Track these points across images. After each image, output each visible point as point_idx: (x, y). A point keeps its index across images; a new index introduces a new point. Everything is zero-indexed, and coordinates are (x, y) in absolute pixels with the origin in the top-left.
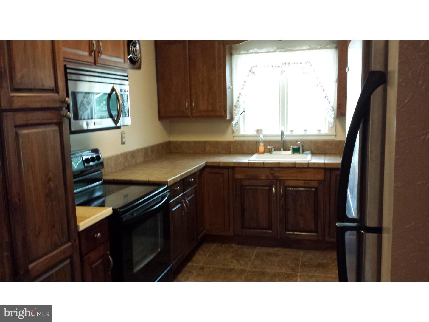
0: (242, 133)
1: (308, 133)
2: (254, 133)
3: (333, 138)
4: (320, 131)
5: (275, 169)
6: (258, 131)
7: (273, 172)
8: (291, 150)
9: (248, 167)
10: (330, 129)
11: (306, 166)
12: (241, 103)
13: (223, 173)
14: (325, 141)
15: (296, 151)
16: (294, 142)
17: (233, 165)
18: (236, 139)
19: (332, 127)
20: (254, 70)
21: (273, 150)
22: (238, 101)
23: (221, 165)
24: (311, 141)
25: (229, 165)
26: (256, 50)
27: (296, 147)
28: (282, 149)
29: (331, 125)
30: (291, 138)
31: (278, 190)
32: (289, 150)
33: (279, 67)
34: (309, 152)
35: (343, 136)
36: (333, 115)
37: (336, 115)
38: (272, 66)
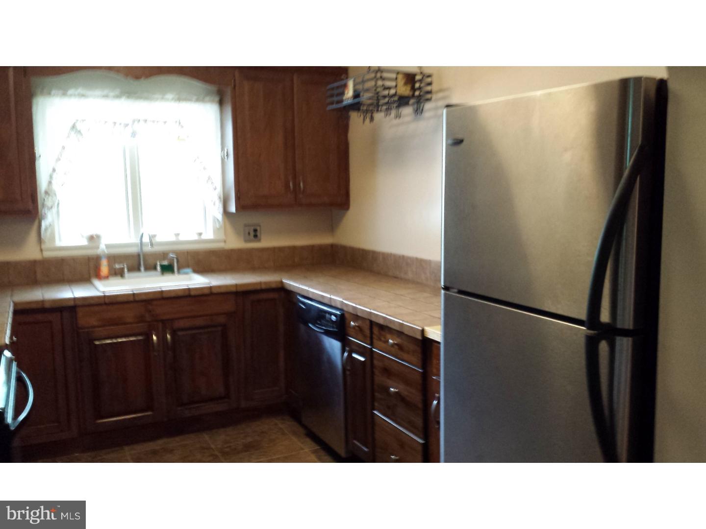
0: (59, 243)
1: (182, 238)
2: (84, 242)
3: (221, 245)
4: (200, 234)
5: (155, 303)
6: (91, 238)
7: (150, 307)
8: (159, 268)
9: (106, 304)
10: (216, 231)
11: (207, 292)
12: (55, 186)
13: (51, 322)
14: (211, 251)
15: (168, 269)
16: (164, 255)
17: (72, 303)
18: (47, 254)
19: (218, 229)
20: (79, 126)
21: (126, 270)
22: (50, 183)
23: (47, 305)
24: (187, 252)
25: (64, 304)
26: (80, 90)
27: (165, 263)
28: (142, 269)
29: (218, 226)
30: (157, 249)
31: (162, 338)
32: (155, 268)
33: (127, 125)
34: (189, 270)
35: (235, 243)
36: (221, 210)
37: (233, 209)
38: (115, 123)
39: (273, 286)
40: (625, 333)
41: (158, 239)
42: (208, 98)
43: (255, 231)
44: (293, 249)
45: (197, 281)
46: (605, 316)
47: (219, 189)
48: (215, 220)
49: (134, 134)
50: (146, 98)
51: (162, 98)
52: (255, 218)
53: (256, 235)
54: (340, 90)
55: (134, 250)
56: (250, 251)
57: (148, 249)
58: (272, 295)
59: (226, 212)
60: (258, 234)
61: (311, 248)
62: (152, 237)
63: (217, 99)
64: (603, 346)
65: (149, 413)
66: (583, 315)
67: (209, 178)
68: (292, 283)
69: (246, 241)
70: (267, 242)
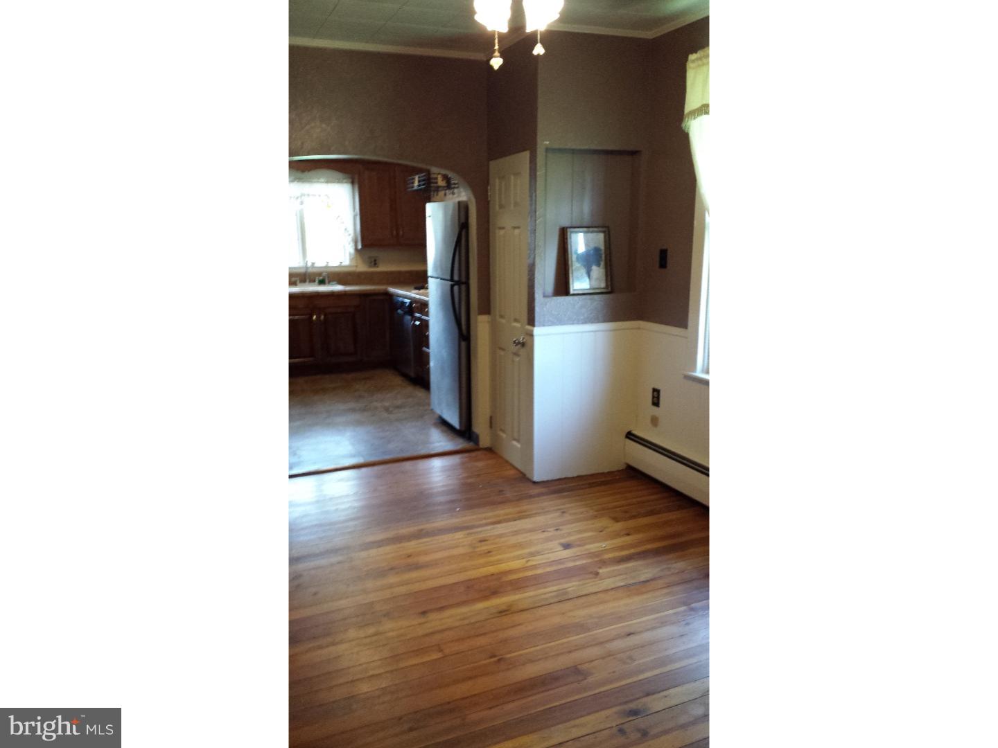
1: (330, 265)
3: (354, 269)
4: (341, 262)
5: (314, 298)
8: (317, 281)
10: (351, 260)
11: (343, 293)
15: (322, 282)
16: (320, 274)
21: (298, 281)
24: (334, 273)
27: (321, 278)
28: (308, 280)
29: (352, 257)
30: (314, 270)
31: (318, 317)
32: (314, 281)
33: (297, 198)
34: (335, 283)
35: (363, 268)
36: (354, 247)
37: (360, 247)
38: (291, 197)
39: (382, 291)
40: (463, 283)
41: (316, 265)
42: (345, 181)
43: (375, 261)
44: (400, 273)
45: (338, 288)
46: (456, 278)
47: (352, 235)
48: (350, 254)
49: (302, 203)
50: (309, 182)
51: (318, 182)
52: (374, 253)
53: (375, 263)
54: (412, 181)
55: (303, 271)
56: (372, 273)
57: (310, 270)
58: (381, 298)
59: (356, 249)
60: (377, 262)
61: (410, 273)
62: (313, 264)
63: (350, 180)
64: (456, 288)
65: (311, 359)
66: (449, 277)
67: (346, 229)
68: (396, 290)
69: (370, 267)
70: (382, 268)
